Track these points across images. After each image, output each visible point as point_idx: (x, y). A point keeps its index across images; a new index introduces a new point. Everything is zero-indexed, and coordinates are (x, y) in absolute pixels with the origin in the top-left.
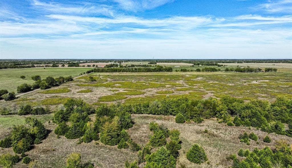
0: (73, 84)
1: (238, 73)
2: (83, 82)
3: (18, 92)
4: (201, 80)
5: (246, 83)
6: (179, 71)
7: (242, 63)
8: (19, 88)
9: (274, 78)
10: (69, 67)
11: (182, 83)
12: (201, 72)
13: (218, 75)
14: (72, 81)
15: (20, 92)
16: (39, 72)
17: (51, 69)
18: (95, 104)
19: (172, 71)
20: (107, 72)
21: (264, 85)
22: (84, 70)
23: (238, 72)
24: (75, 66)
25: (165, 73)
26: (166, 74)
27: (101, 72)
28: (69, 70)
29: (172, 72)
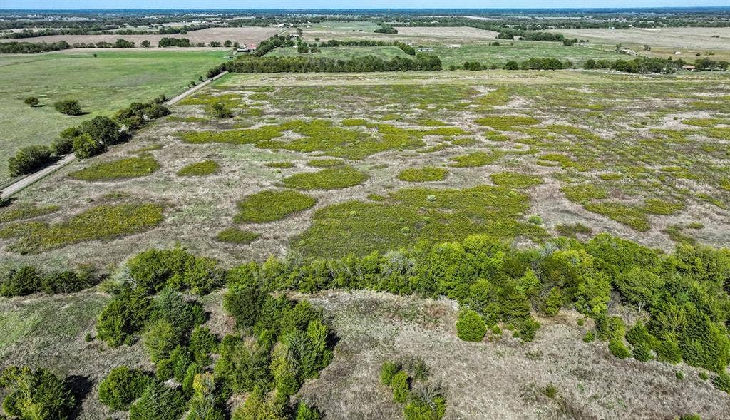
0: (167, 129)
1: (620, 78)
2: (195, 120)
3: (12, 176)
4: (522, 112)
5: (648, 127)
6: (458, 68)
7: (628, 28)
8: (14, 162)
9: (721, 99)
10: (162, 49)
11: (470, 126)
12: (520, 72)
13: (566, 85)
14: (165, 115)
15: (18, 174)
16: (79, 69)
17: (113, 55)
18: (224, 237)
19: (439, 69)
20: (263, 72)
21: (698, 137)
22: (203, 59)
23: (619, 72)
24: (178, 46)
25: (419, 77)
26: (424, 82)
27: (247, 72)
28: (162, 60)
29: (440, 73)
